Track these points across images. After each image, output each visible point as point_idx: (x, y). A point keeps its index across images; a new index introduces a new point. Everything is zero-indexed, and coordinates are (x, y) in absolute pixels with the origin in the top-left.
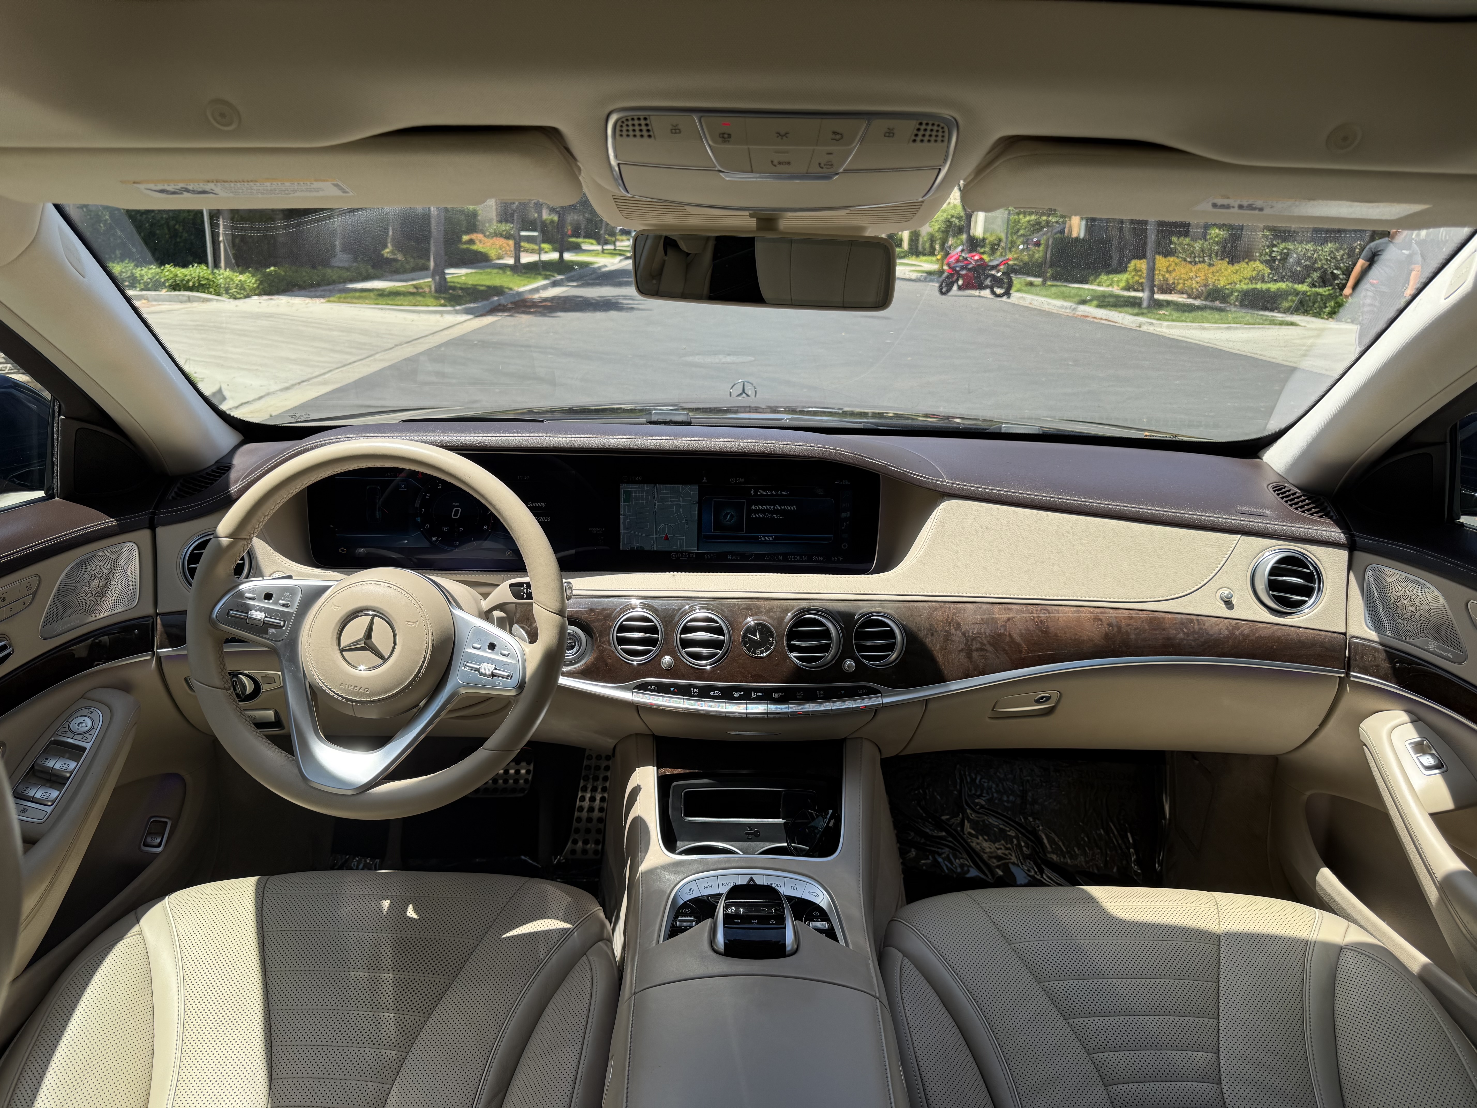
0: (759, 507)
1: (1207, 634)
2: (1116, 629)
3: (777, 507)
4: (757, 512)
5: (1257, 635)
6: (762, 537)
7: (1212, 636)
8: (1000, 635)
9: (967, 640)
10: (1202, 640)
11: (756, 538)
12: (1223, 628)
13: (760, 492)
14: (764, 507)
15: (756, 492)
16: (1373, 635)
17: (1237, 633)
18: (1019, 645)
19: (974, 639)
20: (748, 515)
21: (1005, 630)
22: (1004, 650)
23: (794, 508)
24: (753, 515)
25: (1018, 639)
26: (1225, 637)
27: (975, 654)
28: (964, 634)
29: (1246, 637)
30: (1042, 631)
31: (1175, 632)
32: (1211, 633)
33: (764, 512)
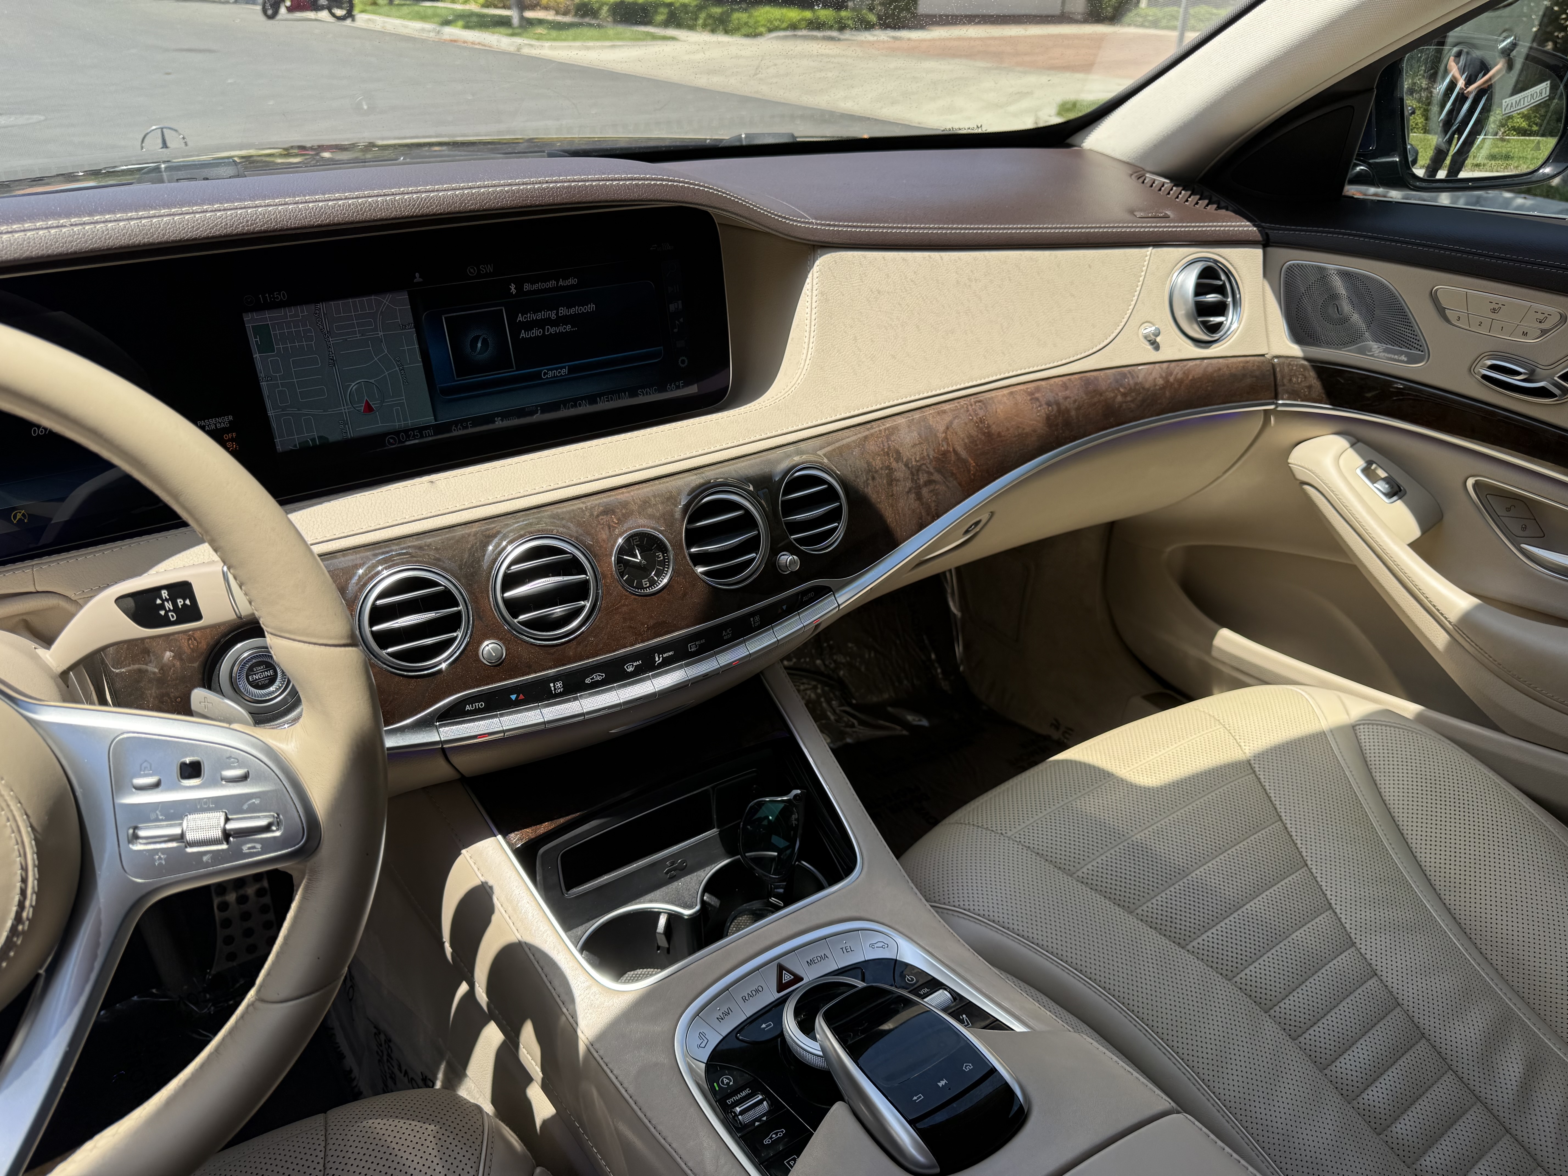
0: (531, 316)
1: (1143, 388)
2: (1055, 407)
3: (563, 311)
4: (529, 326)
5: (1190, 377)
6: (550, 373)
7: (1148, 390)
8: (945, 454)
9: (912, 474)
10: (1140, 398)
11: (538, 375)
12: (1155, 377)
13: (527, 287)
14: (540, 316)
15: (519, 288)
16: (1295, 350)
17: (1171, 379)
18: (964, 462)
19: (919, 469)
20: (515, 334)
21: (948, 444)
22: (953, 474)
23: (591, 307)
24: (523, 334)
25: (963, 454)
26: (1161, 389)
27: (925, 491)
28: (906, 465)
29: (1180, 382)
30: (984, 433)
31: (1112, 395)
32: (1147, 386)
33: (541, 324)
